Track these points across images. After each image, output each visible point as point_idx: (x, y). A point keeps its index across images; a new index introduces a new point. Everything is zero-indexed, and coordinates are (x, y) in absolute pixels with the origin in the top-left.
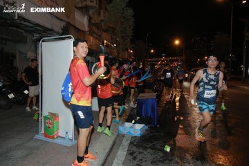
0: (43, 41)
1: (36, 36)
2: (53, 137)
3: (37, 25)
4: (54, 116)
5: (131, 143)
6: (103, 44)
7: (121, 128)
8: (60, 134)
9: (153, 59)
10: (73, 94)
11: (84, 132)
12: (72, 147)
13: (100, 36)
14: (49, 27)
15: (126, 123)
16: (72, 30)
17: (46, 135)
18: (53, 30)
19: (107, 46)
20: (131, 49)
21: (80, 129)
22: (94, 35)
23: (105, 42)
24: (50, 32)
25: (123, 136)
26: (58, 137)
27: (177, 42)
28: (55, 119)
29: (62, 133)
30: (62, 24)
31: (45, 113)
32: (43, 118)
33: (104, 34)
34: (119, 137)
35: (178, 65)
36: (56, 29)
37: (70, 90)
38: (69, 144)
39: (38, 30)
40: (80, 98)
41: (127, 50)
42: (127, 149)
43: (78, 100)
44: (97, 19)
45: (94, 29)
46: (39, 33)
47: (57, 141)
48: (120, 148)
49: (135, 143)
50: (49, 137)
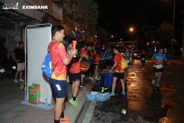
0: (28, 28)
1: (22, 24)
2: (36, 103)
3: (23, 15)
4: (37, 86)
5: (96, 107)
6: (74, 31)
7: (88, 96)
8: (41, 101)
9: (113, 43)
11: (60, 101)
12: (51, 110)
13: (72, 24)
14: (32, 17)
15: (92, 92)
16: (50, 19)
17: (30, 102)
18: (35, 19)
19: (78, 32)
20: (96, 35)
22: (67, 23)
23: (76, 29)
24: (33, 21)
25: (90, 102)
26: (40, 102)
27: (131, 30)
28: (37, 89)
30: (43, 15)
31: (30, 84)
32: (27, 88)
33: (75, 23)
34: (87, 103)
35: (132, 47)
36: (38, 18)
38: (49, 108)
39: (23, 19)
40: (59, 74)
41: (93, 35)
42: (93, 112)
43: (57, 75)
44: (69, 11)
45: (67, 19)
46: (24, 22)
47: (38, 106)
48: (88, 111)
49: (99, 107)
50: (33, 103)
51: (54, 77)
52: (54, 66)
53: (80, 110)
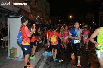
1: (6, 14)
2: (14, 58)
3: (7, 9)
4: (15, 49)
5: (47, 59)
6: (37, 18)
7: (43, 54)
8: (17, 56)
9: (60, 24)
10: (22, 41)
11: (27, 56)
12: (22, 61)
13: (36, 14)
14: (12, 10)
15: (46, 52)
17: (11, 57)
18: (14, 12)
19: (39, 19)
20: (50, 20)
21: (25, 55)
22: (33, 14)
25: (44, 57)
26: (17, 57)
27: (71, 17)
28: (15, 50)
29: (18, 56)
30: (18, 9)
31: (11, 48)
32: (10, 50)
33: (38, 14)
35: (71, 27)
37: (21, 39)
39: (7, 11)
40: (25, 42)
41: (48, 20)
42: (45, 62)
43: (25, 43)
44: (34, 7)
45: (33, 11)
47: (16, 59)
48: (43, 62)
49: (49, 60)
50: (13, 58)
51: (23, 44)
52: (23, 38)
53: (39, 61)
